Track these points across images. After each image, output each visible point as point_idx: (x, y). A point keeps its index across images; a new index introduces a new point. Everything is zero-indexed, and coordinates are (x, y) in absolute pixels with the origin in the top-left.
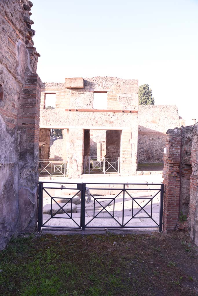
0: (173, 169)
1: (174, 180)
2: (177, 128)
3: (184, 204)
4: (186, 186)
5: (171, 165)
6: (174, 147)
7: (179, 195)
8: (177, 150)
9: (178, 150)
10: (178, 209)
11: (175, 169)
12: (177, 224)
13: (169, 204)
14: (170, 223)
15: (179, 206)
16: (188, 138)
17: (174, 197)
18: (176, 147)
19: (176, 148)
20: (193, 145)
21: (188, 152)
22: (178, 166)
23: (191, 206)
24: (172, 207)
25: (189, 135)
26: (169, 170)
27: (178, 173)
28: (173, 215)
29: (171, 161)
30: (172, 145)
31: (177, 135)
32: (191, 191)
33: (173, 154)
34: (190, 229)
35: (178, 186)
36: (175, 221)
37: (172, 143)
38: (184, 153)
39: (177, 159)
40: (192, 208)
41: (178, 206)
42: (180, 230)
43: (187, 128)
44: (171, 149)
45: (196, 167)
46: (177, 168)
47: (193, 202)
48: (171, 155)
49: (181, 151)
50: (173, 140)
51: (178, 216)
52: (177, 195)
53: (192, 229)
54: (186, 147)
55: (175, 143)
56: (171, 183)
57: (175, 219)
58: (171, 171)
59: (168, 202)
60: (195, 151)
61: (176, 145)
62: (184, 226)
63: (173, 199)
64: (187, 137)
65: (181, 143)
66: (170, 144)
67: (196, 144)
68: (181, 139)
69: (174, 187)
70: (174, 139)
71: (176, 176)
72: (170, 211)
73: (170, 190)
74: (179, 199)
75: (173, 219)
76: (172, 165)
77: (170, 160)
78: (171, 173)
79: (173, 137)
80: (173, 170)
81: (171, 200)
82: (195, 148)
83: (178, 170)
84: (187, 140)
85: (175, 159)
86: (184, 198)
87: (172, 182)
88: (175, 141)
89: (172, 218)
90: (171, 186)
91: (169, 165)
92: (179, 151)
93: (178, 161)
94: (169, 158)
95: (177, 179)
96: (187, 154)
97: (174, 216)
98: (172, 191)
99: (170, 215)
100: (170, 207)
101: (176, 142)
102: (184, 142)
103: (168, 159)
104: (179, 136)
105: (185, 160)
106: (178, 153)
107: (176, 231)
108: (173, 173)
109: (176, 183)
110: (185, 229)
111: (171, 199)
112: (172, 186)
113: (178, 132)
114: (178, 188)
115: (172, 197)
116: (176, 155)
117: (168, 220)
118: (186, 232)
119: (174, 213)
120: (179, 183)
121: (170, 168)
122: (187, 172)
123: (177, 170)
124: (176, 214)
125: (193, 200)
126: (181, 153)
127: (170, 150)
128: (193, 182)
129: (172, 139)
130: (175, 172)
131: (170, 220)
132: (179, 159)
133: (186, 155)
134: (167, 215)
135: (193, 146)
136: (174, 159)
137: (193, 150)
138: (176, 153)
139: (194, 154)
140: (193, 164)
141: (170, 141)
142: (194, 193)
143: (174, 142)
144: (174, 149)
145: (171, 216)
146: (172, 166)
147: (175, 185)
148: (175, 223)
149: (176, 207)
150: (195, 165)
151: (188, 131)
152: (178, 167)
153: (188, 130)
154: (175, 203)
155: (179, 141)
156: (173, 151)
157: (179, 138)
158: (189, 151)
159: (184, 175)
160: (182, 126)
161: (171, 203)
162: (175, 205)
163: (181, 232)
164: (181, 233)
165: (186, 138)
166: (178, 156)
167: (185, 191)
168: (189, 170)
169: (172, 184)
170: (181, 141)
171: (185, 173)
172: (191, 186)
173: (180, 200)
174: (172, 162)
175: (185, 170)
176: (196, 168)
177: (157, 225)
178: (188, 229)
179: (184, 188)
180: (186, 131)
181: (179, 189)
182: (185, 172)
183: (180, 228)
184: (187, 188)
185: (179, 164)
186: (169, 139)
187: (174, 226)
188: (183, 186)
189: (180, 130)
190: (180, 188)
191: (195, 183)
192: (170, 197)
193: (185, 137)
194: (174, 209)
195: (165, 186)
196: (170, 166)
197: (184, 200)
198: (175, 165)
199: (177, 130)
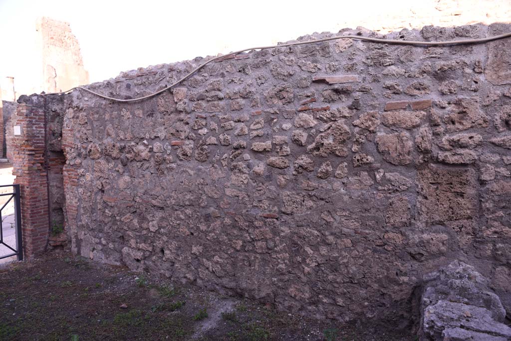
0: (35, 158)
1: (37, 175)
2: (35, 95)
3: (54, 210)
4: (55, 184)
5: (31, 153)
6: (34, 124)
7: (47, 198)
8: (39, 129)
9: (41, 129)
10: (48, 218)
11: (37, 159)
12: (48, 240)
13: (33, 214)
14: (38, 242)
15: (49, 214)
16: (53, 112)
17: (39, 201)
18: (38, 124)
19: (37, 126)
20: (67, 121)
21: (55, 132)
22: (40, 153)
23: (70, 209)
24: (38, 217)
25: (56, 107)
26: (29, 160)
27: (42, 164)
28: (40, 228)
29: (31, 146)
30: (31, 122)
31: (38, 106)
32: (67, 188)
33: (34, 136)
34: (70, 242)
35: (44, 184)
36: (45, 237)
37: (30, 118)
38: (49, 134)
39: (40, 143)
40: (72, 211)
41: (46, 214)
42: (55, 247)
43: (52, 96)
44: (29, 127)
45: (73, 152)
46: (40, 157)
47: (71, 202)
48: (30, 138)
49: (45, 131)
50: (32, 114)
51: (48, 228)
52: (45, 197)
53: (74, 240)
54: (52, 124)
55: (35, 118)
56: (33, 180)
57: (45, 234)
58: (32, 162)
59: (32, 211)
60: (71, 131)
61: (37, 121)
62: (61, 240)
63: (38, 204)
64: (53, 110)
65: (45, 118)
66: (28, 119)
67: (72, 120)
68: (45, 112)
69: (38, 186)
70: (34, 111)
71: (40, 170)
72: (35, 224)
73: (32, 192)
74: (47, 203)
75: (41, 235)
76: (33, 153)
77: (28, 145)
78: (32, 165)
79: (33, 109)
80: (34, 160)
81: (36, 207)
82: (71, 126)
83: (42, 160)
84: (54, 115)
85: (38, 143)
86: (54, 201)
87: (35, 179)
88: (36, 115)
89: (39, 234)
90: (34, 184)
91: (28, 153)
92: (42, 131)
93: (42, 146)
94: (26, 142)
95: (42, 174)
96: (54, 135)
97: (42, 230)
98: (36, 193)
99: (36, 230)
100: (35, 218)
101: (37, 117)
102: (50, 117)
103: (24, 144)
104: (41, 107)
105: (51, 144)
106: (42, 134)
107: (49, 250)
108: (35, 165)
109: (41, 180)
110: (63, 244)
111: (35, 204)
112: (34, 186)
113: (40, 102)
114: (44, 187)
115: (37, 201)
116: (39, 137)
117: (34, 238)
118: (65, 248)
119: (42, 225)
120: (46, 179)
121: (30, 157)
122: (54, 163)
123: (40, 160)
124: (45, 226)
125: (72, 199)
126: (45, 134)
127: (29, 129)
128: (69, 174)
129: (31, 112)
130: (38, 163)
131: (37, 237)
132: (42, 143)
133: (53, 138)
134: (32, 231)
135: (65, 124)
136: (35, 143)
137: (67, 128)
138: (38, 133)
139: (70, 135)
140: (67, 149)
141: (26, 115)
142: (73, 189)
143: (34, 116)
144: (34, 128)
145: (38, 230)
146: (34, 155)
147: (39, 182)
148: (45, 240)
149: (43, 216)
150: (73, 150)
151: (54, 101)
152: (42, 155)
153: (53, 99)
154: (42, 210)
155: (41, 115)
156: (33, 130)
157: (41, 111)
158: (57, 131)
159: (50, 167)
160: (43, 93)
161: (35, 211)
162: (42, 213)
163: (57, 249)
164: (57, 251)
165: (51, 112)
166: (40, 138)
167: (54, 191)
168: (57, 159)
169: (35, 182)
170: (45, 116)
171: (52, 165)
172: (67, 181)
173: (49, 205)
174: (32, 148)
175: (51, 160)
176: (74, 154)
177: (14, 252)
178: (67, 242)
179: (53, 186)
180: (50, 100)
181: (46, 188)
182: (50, 163)
183: (55, 245)
184: (56, 186)
185: (43, 151)
186: (24, 111)
187: (44, 245)
188: (51, 184)
189: (43, 99)
190: (48, 186)
191: (73, 176)
192: (33, 202)
193: (50, 110)
194: (42, 220)
195: (23, 187)
196: (29, 155)
197: (53, 204)
198: (37, 152)
199: (36, 97)
